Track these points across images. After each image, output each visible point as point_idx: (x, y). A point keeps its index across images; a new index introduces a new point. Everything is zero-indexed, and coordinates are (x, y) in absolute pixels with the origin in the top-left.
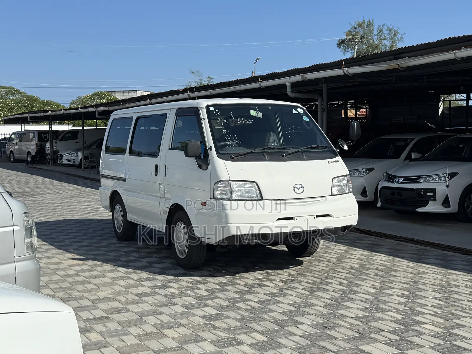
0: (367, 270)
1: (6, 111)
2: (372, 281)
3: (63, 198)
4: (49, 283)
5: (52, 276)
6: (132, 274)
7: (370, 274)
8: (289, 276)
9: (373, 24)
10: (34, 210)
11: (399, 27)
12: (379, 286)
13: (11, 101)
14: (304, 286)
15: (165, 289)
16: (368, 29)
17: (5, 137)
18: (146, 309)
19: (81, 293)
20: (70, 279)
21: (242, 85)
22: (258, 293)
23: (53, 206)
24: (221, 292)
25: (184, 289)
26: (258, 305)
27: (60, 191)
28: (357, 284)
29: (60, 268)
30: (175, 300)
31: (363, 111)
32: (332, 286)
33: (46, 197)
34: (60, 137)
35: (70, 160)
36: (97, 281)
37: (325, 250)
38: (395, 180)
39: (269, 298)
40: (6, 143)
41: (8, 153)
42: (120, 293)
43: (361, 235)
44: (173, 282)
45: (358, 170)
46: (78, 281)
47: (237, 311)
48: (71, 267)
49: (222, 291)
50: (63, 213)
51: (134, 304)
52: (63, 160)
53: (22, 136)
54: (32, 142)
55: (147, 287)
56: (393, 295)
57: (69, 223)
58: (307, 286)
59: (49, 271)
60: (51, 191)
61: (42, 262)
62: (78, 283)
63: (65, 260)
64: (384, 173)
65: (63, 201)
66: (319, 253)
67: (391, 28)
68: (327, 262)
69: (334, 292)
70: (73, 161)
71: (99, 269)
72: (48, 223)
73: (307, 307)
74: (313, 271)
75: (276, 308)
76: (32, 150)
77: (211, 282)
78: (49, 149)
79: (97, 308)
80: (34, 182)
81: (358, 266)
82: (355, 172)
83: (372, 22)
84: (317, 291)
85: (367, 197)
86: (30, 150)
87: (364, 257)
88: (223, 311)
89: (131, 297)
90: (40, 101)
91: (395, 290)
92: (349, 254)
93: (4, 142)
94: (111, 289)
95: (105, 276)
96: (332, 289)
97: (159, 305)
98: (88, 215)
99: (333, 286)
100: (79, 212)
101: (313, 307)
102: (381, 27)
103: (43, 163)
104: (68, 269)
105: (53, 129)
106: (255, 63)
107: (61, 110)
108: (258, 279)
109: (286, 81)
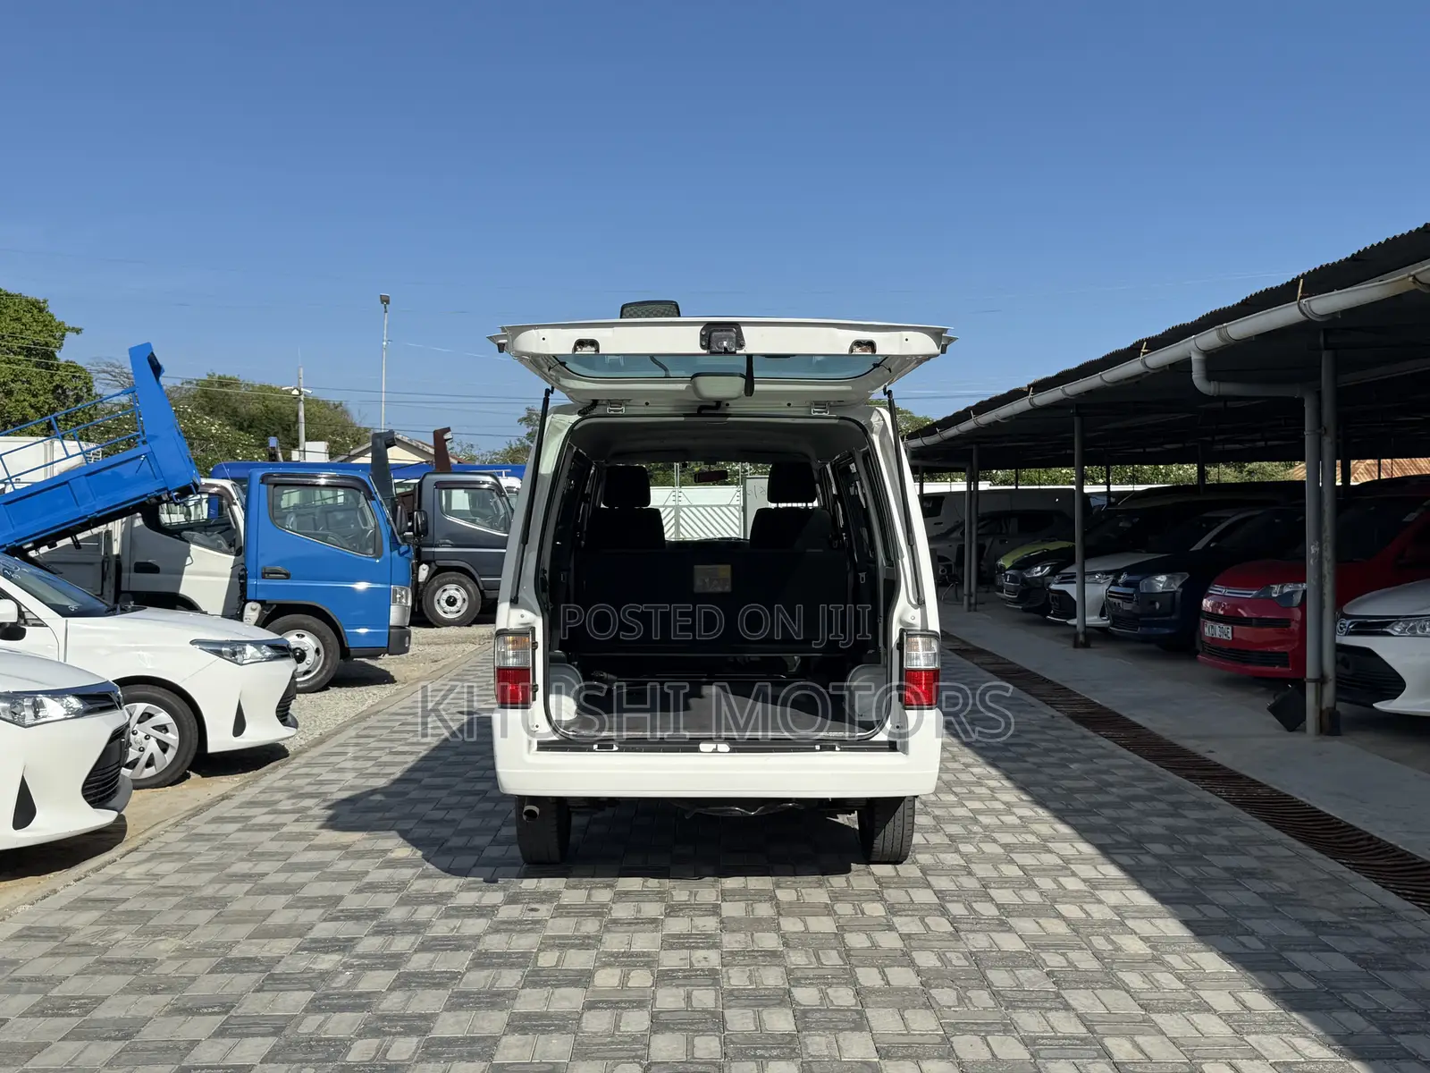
109: (1190, 348)
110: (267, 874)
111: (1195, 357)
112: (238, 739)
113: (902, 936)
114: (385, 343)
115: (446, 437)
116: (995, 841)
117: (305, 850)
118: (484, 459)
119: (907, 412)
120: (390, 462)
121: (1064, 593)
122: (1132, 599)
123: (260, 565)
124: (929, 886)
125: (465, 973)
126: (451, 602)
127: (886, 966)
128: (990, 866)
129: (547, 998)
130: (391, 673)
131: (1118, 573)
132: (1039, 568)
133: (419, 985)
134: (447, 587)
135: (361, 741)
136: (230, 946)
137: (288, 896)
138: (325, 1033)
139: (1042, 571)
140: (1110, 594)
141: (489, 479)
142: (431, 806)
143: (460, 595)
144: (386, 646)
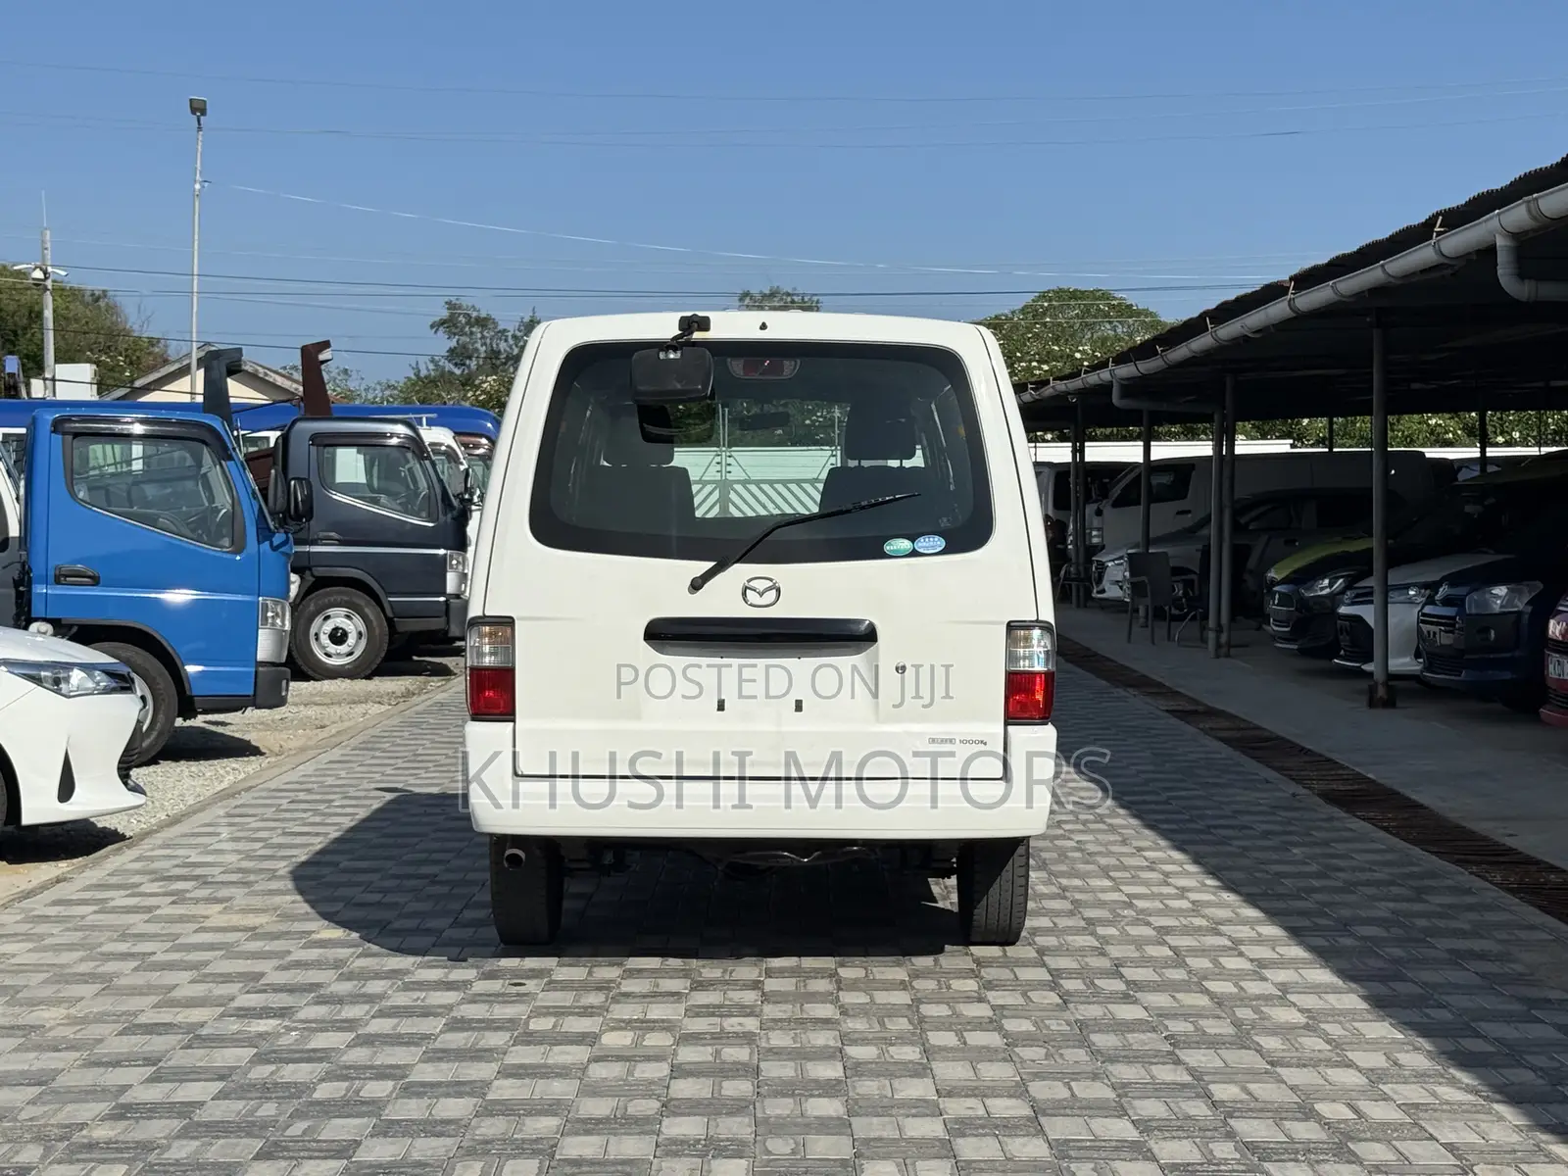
34: (1116, 492)
52: (1105, 584)
105: (1088, 459)
109: (1493, 228)
110: (155, 953)
111: (1500, 242)
112: (65, 806)
113: (994, 1008)
114: (197, 186)
115: (321, 357)
116: (1148, 924)
117: (195, 931)
118: (370, 396)
119: (1147, 313)
120: (232, 400)
121: (1358, 619)
122: (1453, 625)
123: (52, 564)
124: (1044, 965)
125: (439, 1035)
126: (338, 637)
127: (966, 1030)
128: (1133, 947)
129: (544, 1054)
130: (253, 743)
131: (1433, 586)
132: (1326, 582)
133: (385, 1043)
134: (331, 611)
135: (237, 820)
136: (135, 1014)
137: (190, 973)
138: (282, 1078)
139: (1331, 585)
140: (1422, 619)
141: (401, 429)
142: (362, 889)
143: (353, 626)
144: (251, 693)
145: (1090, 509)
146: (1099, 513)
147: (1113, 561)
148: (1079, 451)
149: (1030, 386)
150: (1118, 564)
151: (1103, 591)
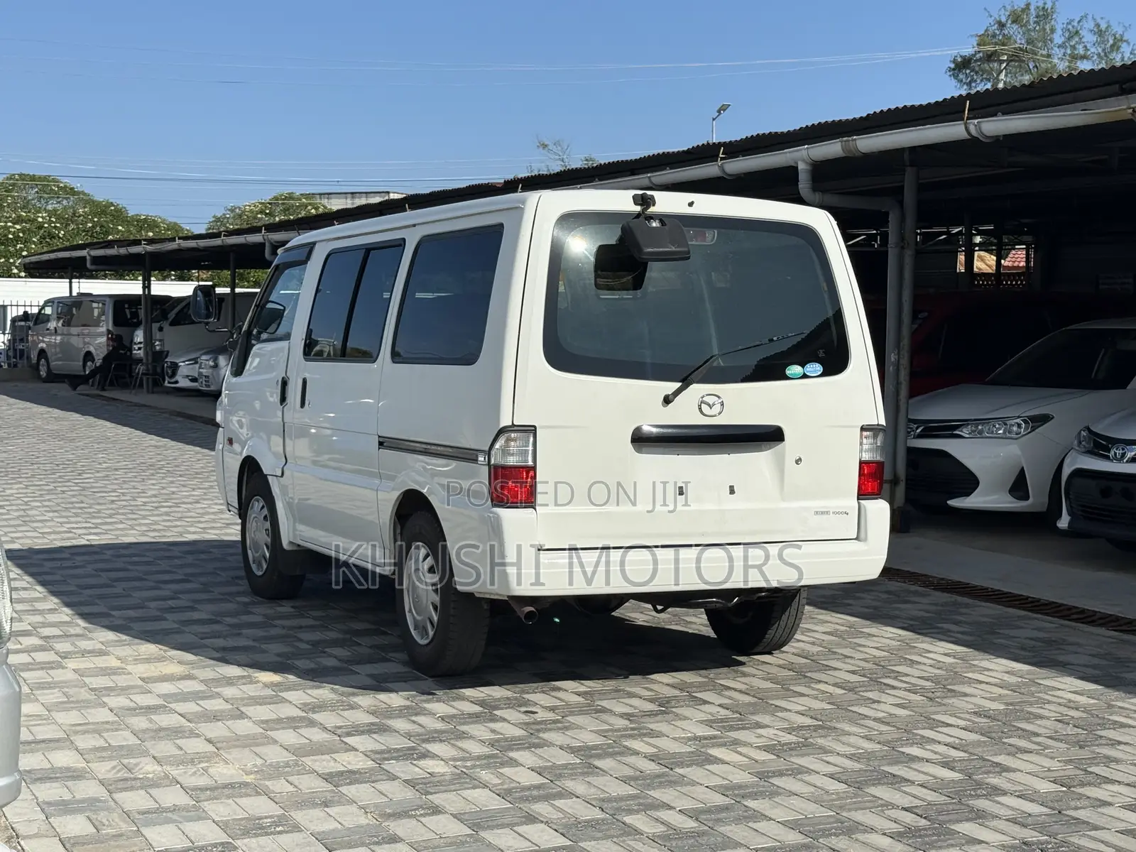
0: (1027, 720)
1: (34, 243)
2: (1046, 756)
3: (164, 481)
4: (76, 733)
5: (89, 711)
6: (323, 709)
7: (1037, 735)
8: (790, 730)
9: (1052, 16)
10: (77, 515)
11: (1127, 25)
12: (1067, 773)
13: (48, 216)
14: (836, 766)
15: (415, 762)
16: (1037, 28)
17: (26, 313)
18: (349, 822)
19: (165, 767)
20: (140, 723)
21: (671, 169)
22: (694, 783)
23: (132, 503)
24: (581, 778)
25: (469, 764)
26: (690, 824)
27: (159, 461)
28: (997, 763)
29: (117, 686)
30: (437, 799)
31: (1016, 256)
32: (920, 769)
33: (116, 479)
34: (172, 315)
35: (197, 376)
36: (216, 730)
37: (901, 653)
38: (1112, 453)
39: (727, 801)
40: (29, 328)
41: (34, 356)
42: (277, 771)
43: (1011, 610)
44: (441, 741)
45: (1003, 420)
46: (161, 729)
47: (624, 841)
48: (148, 685)
49: (583, 774)
50: (156, 523)
51: (314, 805)
52: (178, 378)
53: (71, 309)
54: (98, 326)
55: (361, 754)
56: (1110, 804)
57: (167, 554)
58: (843, 765)
59: (84, 694)
60: (134, 461)
61: (69, 665)
62: (162, 734)
63: (137, 661)
64: (1080, 431)
65: (162, 492)
66: (882, 663)
67: (1103, 27)
68: (906, 690)
69: (925, 787)
70: (206, 381)
71: (229, 692)
72: (109, 552)
73: (840, 834)
74: (863, 719)
75: (746, 834)
76: (96, 349)
77: (553, 745)
78: (142, 346)
79: (202, 816)
80: (92, 437)
81: (1002, 707)
82: (995, 426)
83: (1052, 8)
84: (874, 785)
85: (1027, 498)
86: (92, 349)
87: (1020, 680)
88: (582, 840)
89: (310, 784)
90: (127, 217)
91: (1116, 788)
92: (973, 668)
93: (22, 326)
94: (253, 755)
95: (242, 716)
96: (921, 778)
97: (388, 811)
98: (223, 532)
99: (922, 770)
100: (201, 522)
101: (860, 837)
102: (1075, 24)
103: (125, 386)
104: (138, 690)
105: (152, 293)
106: (714, 119)
107: (173, 239)
108: (695, 738)
109: (799, 157)
110: (166, 705)
111: (801, 166)
117: (145, 682)
136: (299, 764)
145: (155, 326)
146: (161, 329)
147: (184, 362)
148: (147, 286)
149: (143, 242)
150: (188, 364)
151: (176, 382)
